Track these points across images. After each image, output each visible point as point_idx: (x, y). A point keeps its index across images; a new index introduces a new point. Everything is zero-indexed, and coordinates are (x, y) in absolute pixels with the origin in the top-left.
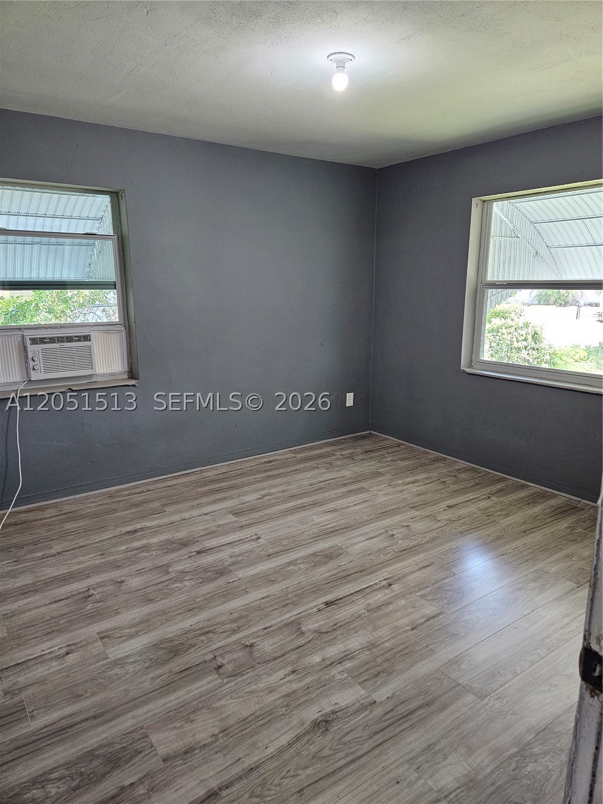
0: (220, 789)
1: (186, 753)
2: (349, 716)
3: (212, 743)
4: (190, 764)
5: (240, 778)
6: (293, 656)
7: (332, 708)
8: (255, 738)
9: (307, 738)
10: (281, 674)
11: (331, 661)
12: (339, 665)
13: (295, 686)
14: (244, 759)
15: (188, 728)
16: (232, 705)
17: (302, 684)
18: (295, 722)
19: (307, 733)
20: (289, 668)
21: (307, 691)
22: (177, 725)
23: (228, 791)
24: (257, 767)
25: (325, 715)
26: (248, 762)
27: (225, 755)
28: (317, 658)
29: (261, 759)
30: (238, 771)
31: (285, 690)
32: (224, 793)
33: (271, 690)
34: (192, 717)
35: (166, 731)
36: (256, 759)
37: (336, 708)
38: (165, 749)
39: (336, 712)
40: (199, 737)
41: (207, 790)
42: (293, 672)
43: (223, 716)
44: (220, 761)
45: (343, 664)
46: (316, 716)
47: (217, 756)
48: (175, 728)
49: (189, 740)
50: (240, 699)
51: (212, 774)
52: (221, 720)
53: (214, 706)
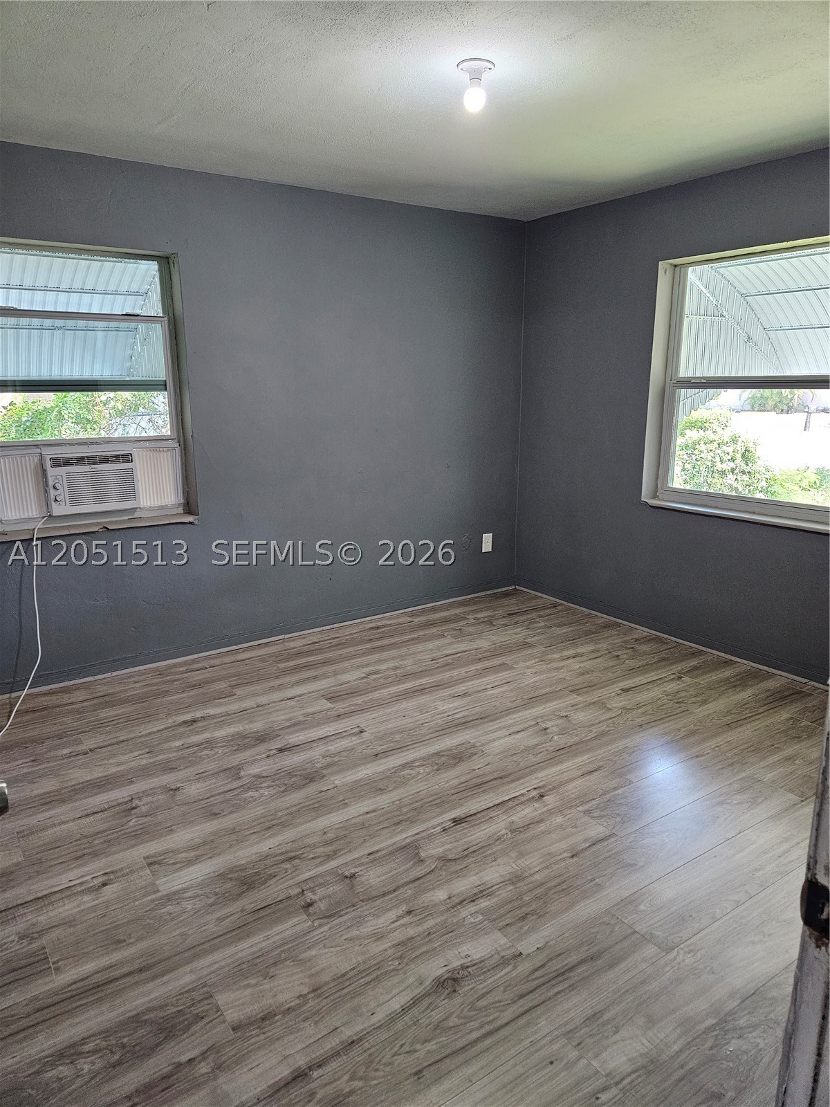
0: (310, 1068)
1: (263, 1019)
2: (485, 972)
3: (299, 1006)
4: (269, 1034)
5: (338, 1054)
6: (408, 892)
7: (462, 962)
8: (356, 1001)
9: (428, 1000)
10: (392, 915)
11: (461, 899)
12: (473, 904)
13: (411, 932)
14: (342, 1028)
15: (267, 986)
16: (327, 956)
17: (420, 929)
18: (412, 979)
19: (427, 995)
20: (404, 908)
21: (427, 939)
22: (253, 981)
23: (320, 1072)
24: (360, 1040)
25: (453, 971)
26: (348, 1033)
27: (316, 1023)
28: (441, 895)
29: (365, 1029)
30: (334, 1044)
31: (398, 936)
32: (316, 1074)
33: (379, 936)
34: (272, 971)
35: (238, 990)
36: (358, 1028)
37: (467, 961)
38: (235, 1015)
39: (468, 967)
40: (281, 998)
41: (293, 1068)
42: (409, 912)
43: (313, 971)
44: (310, 1031)
45: (476, 902)
46: (440, 972)
47: (306, 1024)
48: (248, 986)
49: (268, 1002)
50: (338, 949)
51: (299, 1047)
52: (311, 976)
53: (301, 957)
